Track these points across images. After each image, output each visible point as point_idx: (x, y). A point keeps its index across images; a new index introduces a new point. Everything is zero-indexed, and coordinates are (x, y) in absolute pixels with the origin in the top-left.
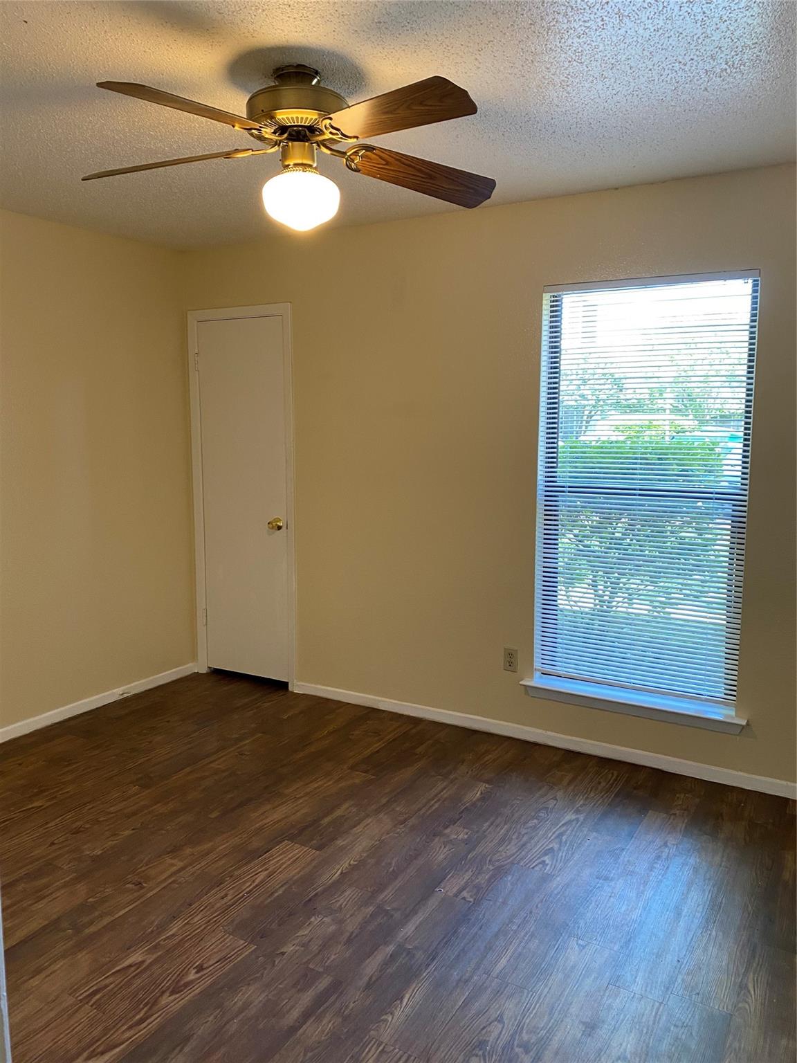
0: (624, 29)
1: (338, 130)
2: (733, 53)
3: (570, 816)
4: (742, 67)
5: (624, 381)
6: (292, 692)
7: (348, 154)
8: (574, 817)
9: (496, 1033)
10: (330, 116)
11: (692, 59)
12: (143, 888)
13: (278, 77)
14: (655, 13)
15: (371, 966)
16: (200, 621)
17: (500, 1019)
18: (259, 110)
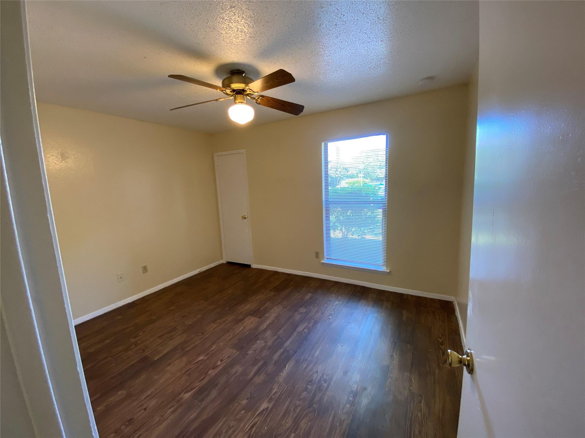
0: (342, 54)
1: (251, 90)
2: (377, 61)
3: (337, 303)
4: (380, 66)
5: (348, 168)
6: (252, 268)
7: (256, 98)
8: (338, 303)
9: (315, 377)
10: (248, 85)
11: (364, 64)
12: (204, 334)
13: (232, 74)
14: (352, 47)
15: (276, 357)
16: (223, 247)
17: (317, 372)
18: (226, 85)
